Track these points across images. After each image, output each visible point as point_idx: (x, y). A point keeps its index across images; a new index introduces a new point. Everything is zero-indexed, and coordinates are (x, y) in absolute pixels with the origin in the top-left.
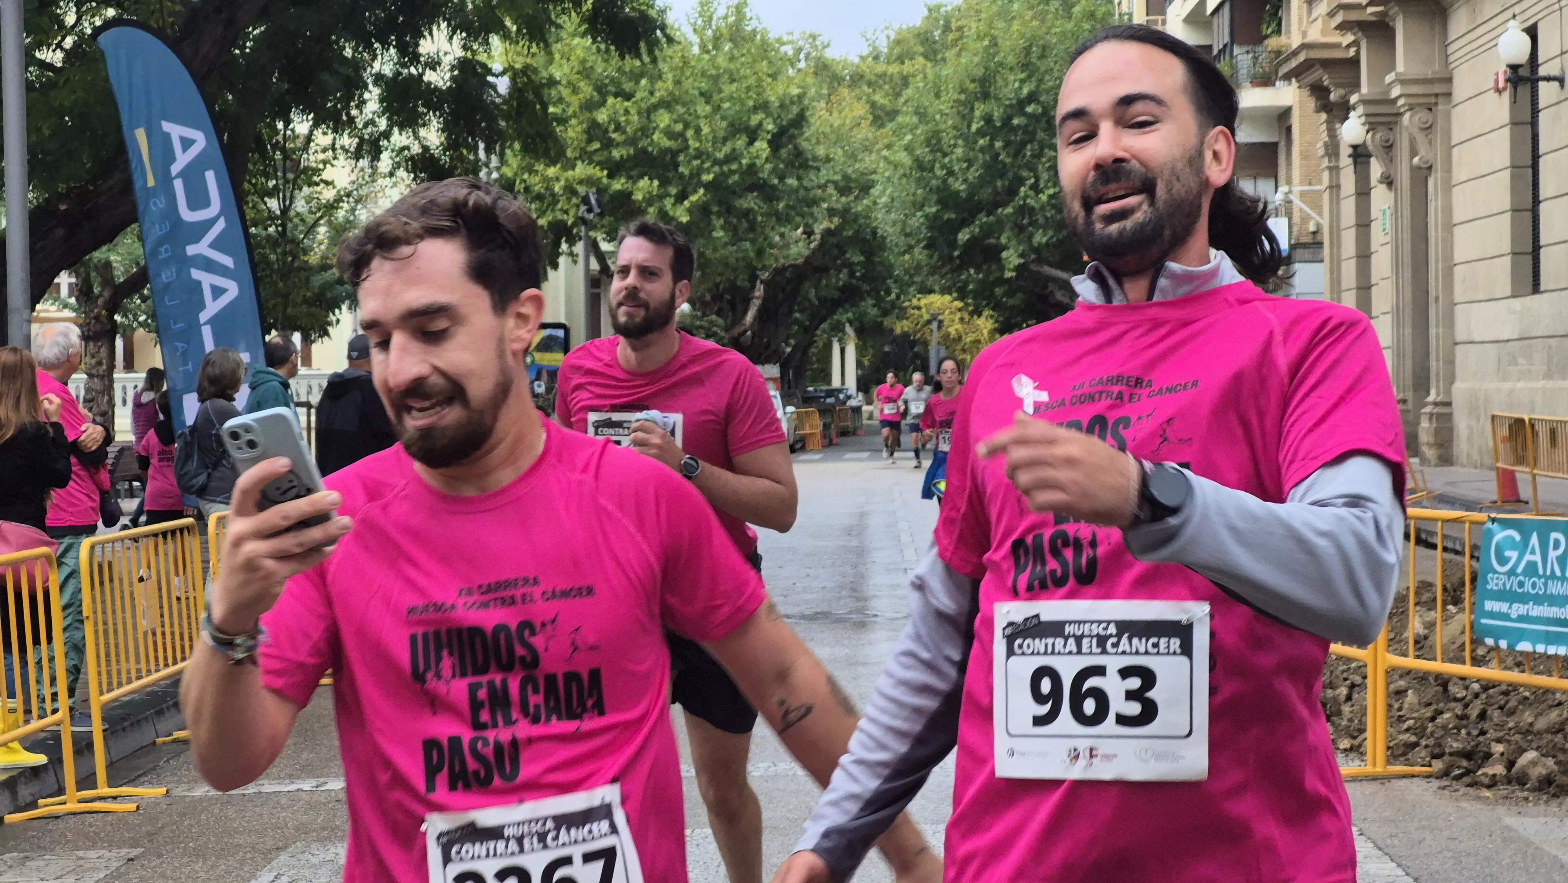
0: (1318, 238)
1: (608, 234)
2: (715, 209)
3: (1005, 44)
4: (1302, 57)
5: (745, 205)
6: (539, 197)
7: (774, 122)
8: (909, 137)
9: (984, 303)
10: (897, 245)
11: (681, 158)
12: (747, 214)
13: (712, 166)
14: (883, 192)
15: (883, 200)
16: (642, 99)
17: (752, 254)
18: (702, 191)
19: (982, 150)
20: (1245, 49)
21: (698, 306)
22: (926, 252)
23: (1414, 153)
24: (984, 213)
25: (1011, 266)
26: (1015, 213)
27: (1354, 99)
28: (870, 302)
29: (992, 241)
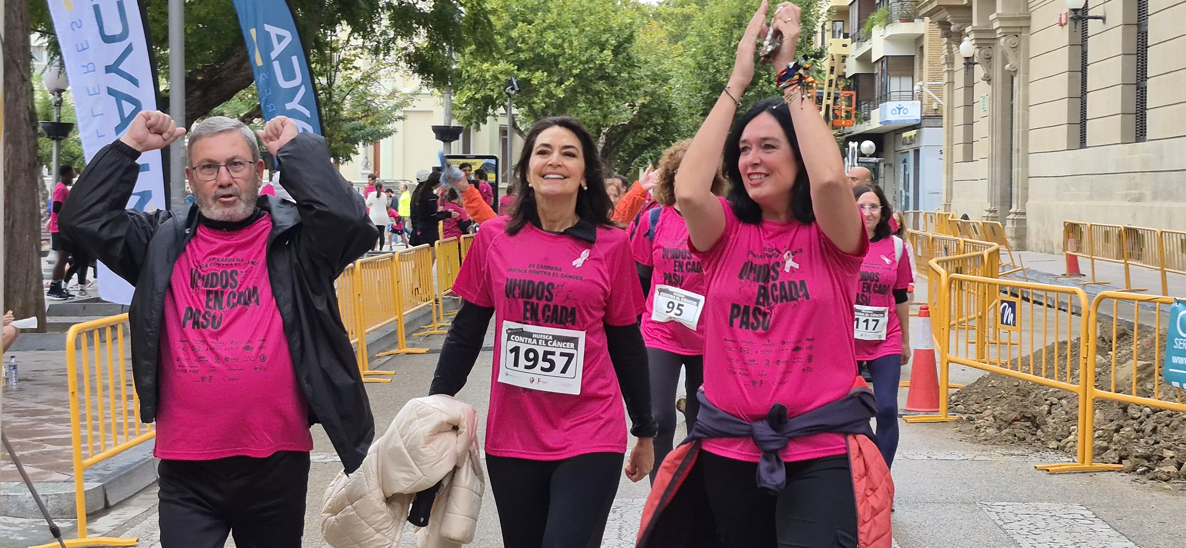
0: (939, 113)
1: (516, 104)
2: (580, 90)
5: (598, 88)
6: (476, 81)
7: (616, 40)
8: (694, 49)
11: (560, 59)
13: (579, 65)
14: (677, 82)
15: (677, 86)
16: (538, 24)
17: (600, 117)
18: (572, 79)
23: (1005, 62)
27: (968, 29)
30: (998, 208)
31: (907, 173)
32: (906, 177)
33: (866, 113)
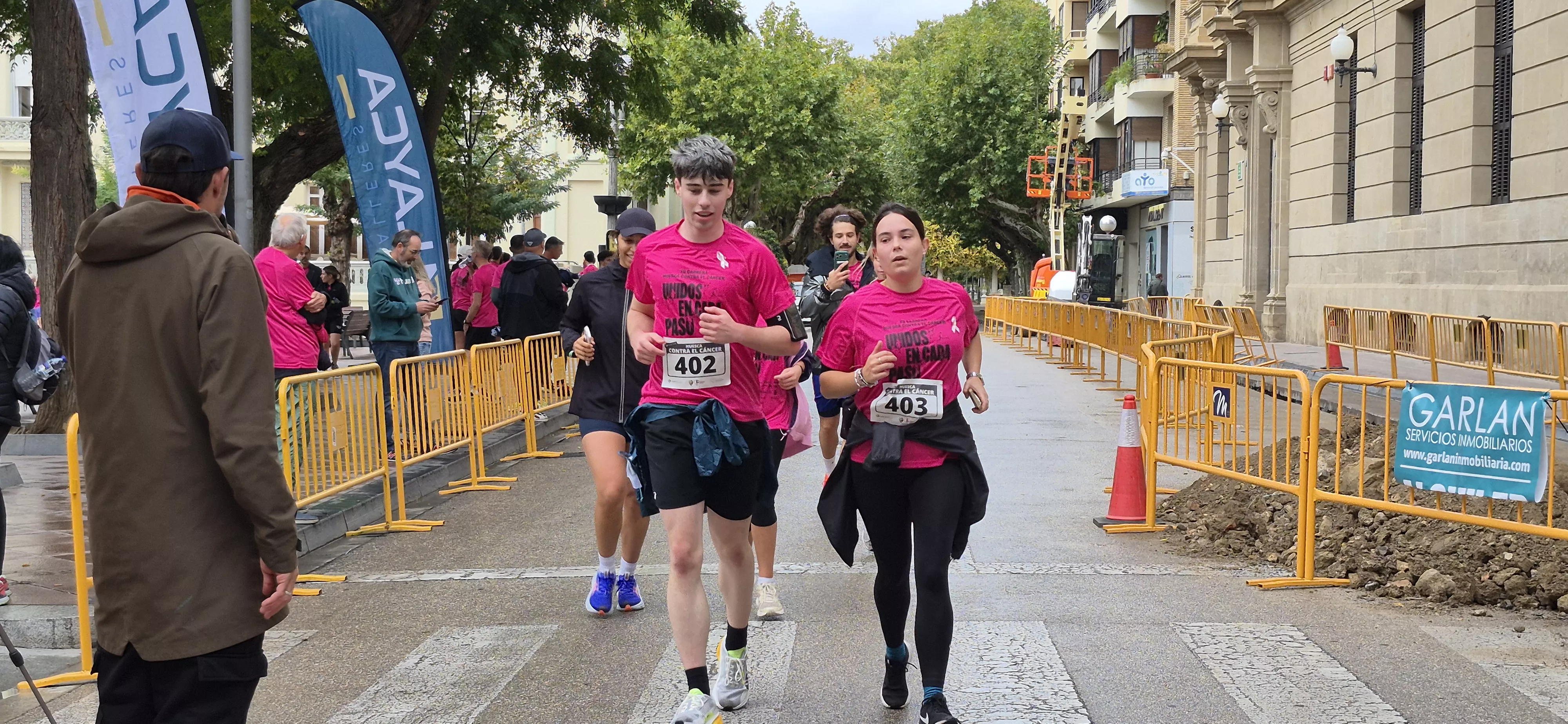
2: (774, 156)
3: (976, 46)
4: (1184, 56)
5: (795, 155)
6: (652, 146)
7: (815, 98)
8: (907, 110)
9: (953, 226)
10: (896, 184)
11: (751, 121)
12: (795, 160)
13: (772, 127)
14: (888, 147)
15: (889, 153)
16: (725, 79)
17: (798, 189)
18: (764, 144)
19: (957, 120)
20: (1142, 51)
22: (917, 189)
23: (1263, 122)
24: (958, 163)
25: (975, 200)
26: (979, 162)
27: (1222, 85)
29: (964, 183)
30: (1255, 293)
31: (1153, 253)
32: (1152, 258)
33: (1107, 184)
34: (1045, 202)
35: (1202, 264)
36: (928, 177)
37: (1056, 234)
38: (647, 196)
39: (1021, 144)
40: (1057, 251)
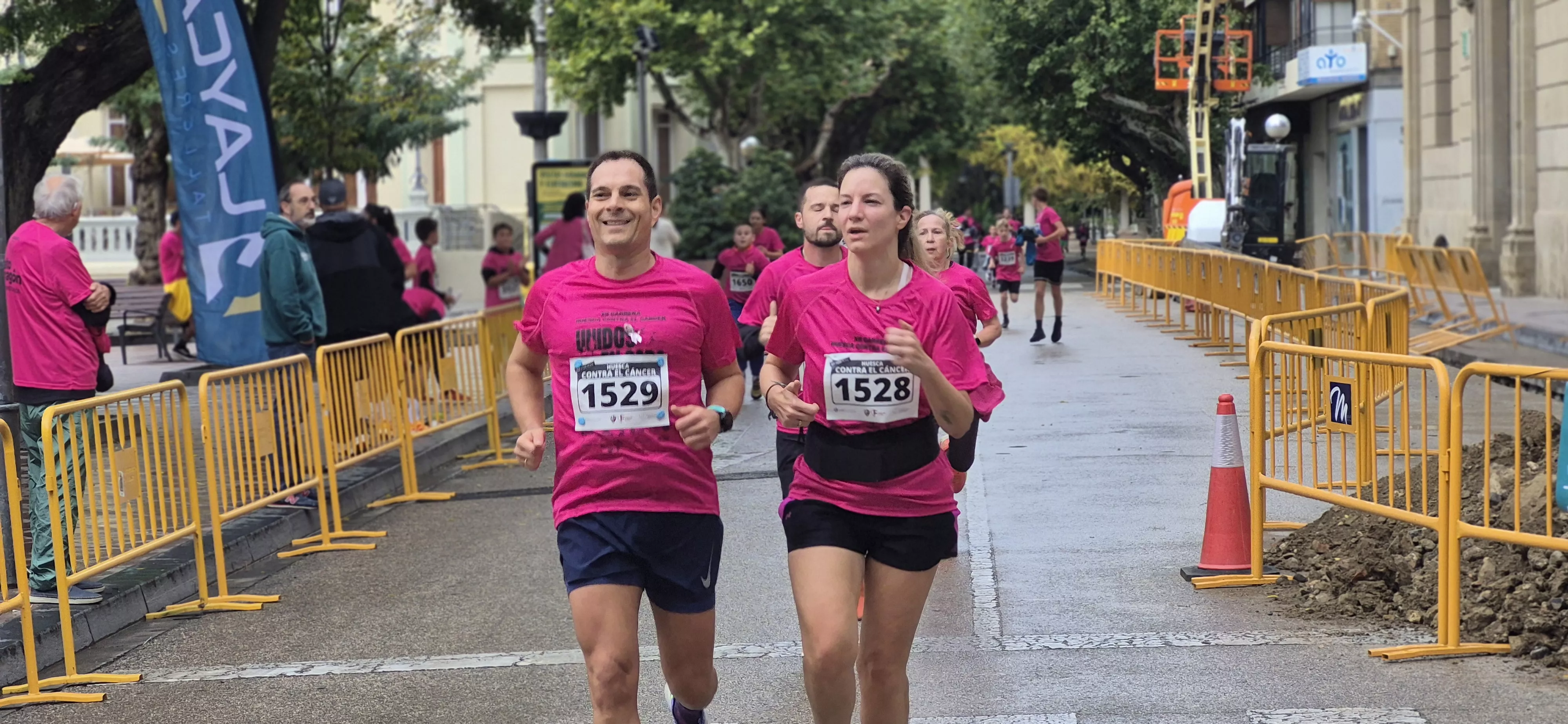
0: (1397, 63)
1: (672, 68)
2: (780, 41)
9: (1058, 133)
10: (967, 76)
12: (813, 46)
14: (953, 22)
15: (954, 29)
18: (766, 24)
21: (766, 138)
22: (996, 83)
24: (1055, 43)
25: (1083, 96)
26: (1087, 41)
28: (943, 133)
29: (1064, 71)
30: (1491, 224)
31: (1348, 167)
32: (1346, 175)
33: (1278, 66)
34: (1182, 96)
35: (1416, 182)
36: (1012, 65)
37: (1199, 145)
38: (596, 106)
39: (1147, 12)
40: (1201, 169)
